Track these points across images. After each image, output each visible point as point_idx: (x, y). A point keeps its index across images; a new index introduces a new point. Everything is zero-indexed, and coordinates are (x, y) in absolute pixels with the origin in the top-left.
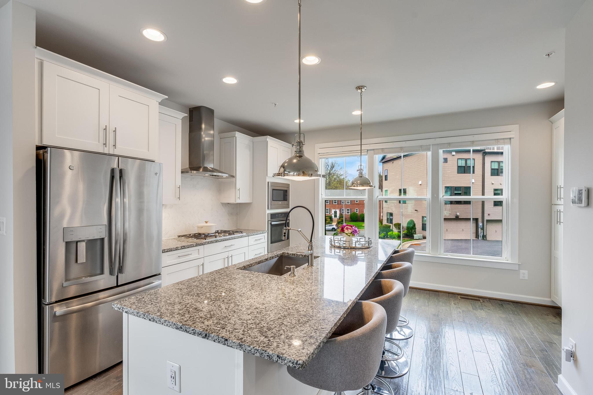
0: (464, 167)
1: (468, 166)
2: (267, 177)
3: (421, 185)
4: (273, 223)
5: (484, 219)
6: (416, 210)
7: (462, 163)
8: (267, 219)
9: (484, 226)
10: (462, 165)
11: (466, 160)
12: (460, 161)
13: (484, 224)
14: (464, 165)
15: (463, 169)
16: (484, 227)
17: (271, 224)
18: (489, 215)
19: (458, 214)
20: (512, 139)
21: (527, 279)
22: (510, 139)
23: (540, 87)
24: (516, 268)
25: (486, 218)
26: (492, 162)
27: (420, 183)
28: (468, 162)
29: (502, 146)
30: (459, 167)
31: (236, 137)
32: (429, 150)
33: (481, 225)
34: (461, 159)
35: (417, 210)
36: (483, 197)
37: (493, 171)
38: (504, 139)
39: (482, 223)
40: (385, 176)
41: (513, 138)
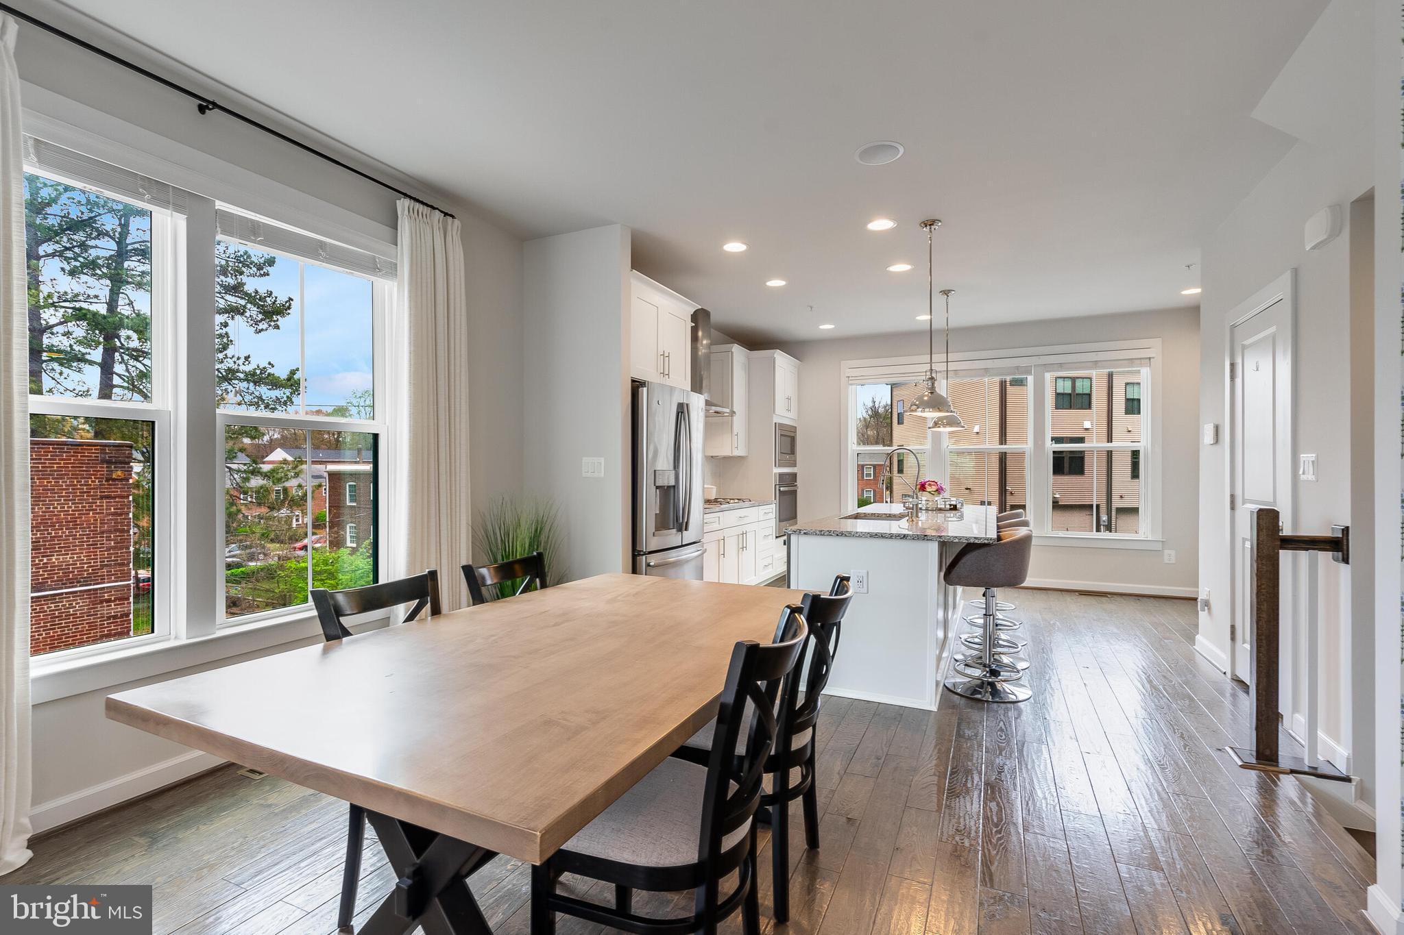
0: (1070, 394)
1: (1077, 394)
2: (774, 415)
3: (977, 433)
4: (782, 489)
5: (1111, 506)
6: (967, 489)
7: (1065, 387)
8: (773, 481)
9: (1111, 520)
10: (1066, 392)
11: (1073, 380)
12: (1060, 382)
13: (1111, 518)
14: (1070, 392)
15: (1067, 399)
16: (1111, 525)
17: (779, 490)
18: (1121, 497)
19: (1057, 496)
20: (1152, 360)
21: (1174, 562)
22: (1150, 358)
23: (1185, 292)
24: (1159, 547)
25: (1117, 503)
26: (1127, 384)
27: (976, 429)
28: (1079, 383)
29: (1138, 369)
30: (1058, 395)
31: (732, 353)
32: (1031, 374)
33: (1104, 519)
34: (1064, 378)
35: (970, 489)
36: (1110, 444)
37: (1130, 403)
38: (1141, 359)
39: (1108, 514)
40: (898, 414)
41: (1153, 358)
